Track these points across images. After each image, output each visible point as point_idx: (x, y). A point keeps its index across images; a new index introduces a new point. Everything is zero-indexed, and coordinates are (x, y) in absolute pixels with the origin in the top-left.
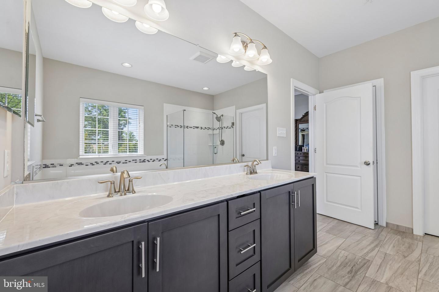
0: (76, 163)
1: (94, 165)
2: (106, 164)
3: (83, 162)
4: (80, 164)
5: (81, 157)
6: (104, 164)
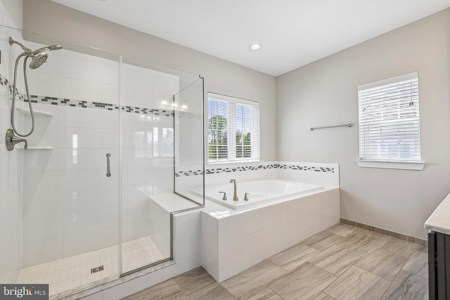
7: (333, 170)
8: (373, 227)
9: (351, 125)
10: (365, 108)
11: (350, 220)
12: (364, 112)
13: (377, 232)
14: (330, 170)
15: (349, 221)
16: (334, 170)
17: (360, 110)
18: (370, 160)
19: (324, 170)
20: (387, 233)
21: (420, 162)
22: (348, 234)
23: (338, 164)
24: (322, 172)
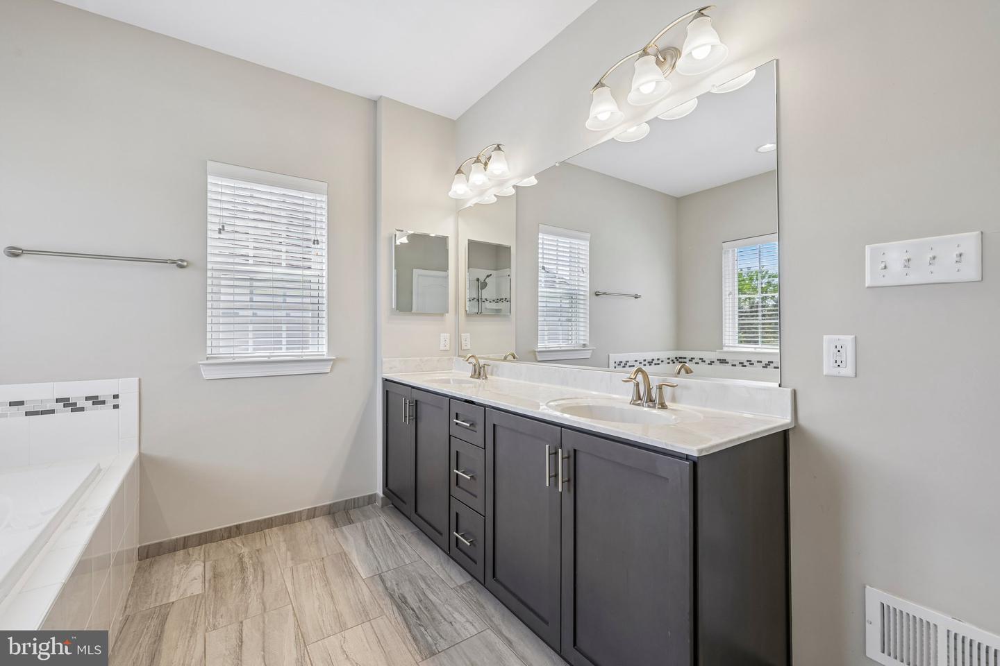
0: (718, 360)
1: (745, 366)
2: (767, 367)
3: (728, 358)
4: (723, 361)
5: (725, 349)
6: (763, 367)
7: (115, 402)
8: (238, 527)
9: (185, 264)
10: (223, 226)
11: (174, 537)
12: (221, 236)
13: (249, 532)
14: (103, 402)
15: (171, 541)
16: (119, 401)
17: (212, 227)
18: (230, 360)
19: (75, 404)
20: (269, 523)
21: (325, 357)
22: (201, 580)
23: (137, 379)
24: (64, 415)
